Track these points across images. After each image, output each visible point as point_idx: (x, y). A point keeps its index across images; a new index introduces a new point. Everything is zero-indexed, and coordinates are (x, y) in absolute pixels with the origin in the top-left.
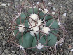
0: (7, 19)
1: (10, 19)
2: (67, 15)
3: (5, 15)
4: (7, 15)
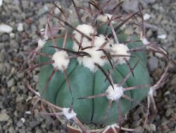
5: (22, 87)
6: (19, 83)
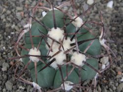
0: (8, 15)
1: (13, 15)
2: (115, 5)
3: (4, 7)
4: (6, 7)
5: (10, 19)
6: (7, 17)
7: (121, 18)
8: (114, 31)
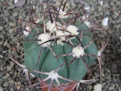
7: (115, 39)
8: (108, 54)
